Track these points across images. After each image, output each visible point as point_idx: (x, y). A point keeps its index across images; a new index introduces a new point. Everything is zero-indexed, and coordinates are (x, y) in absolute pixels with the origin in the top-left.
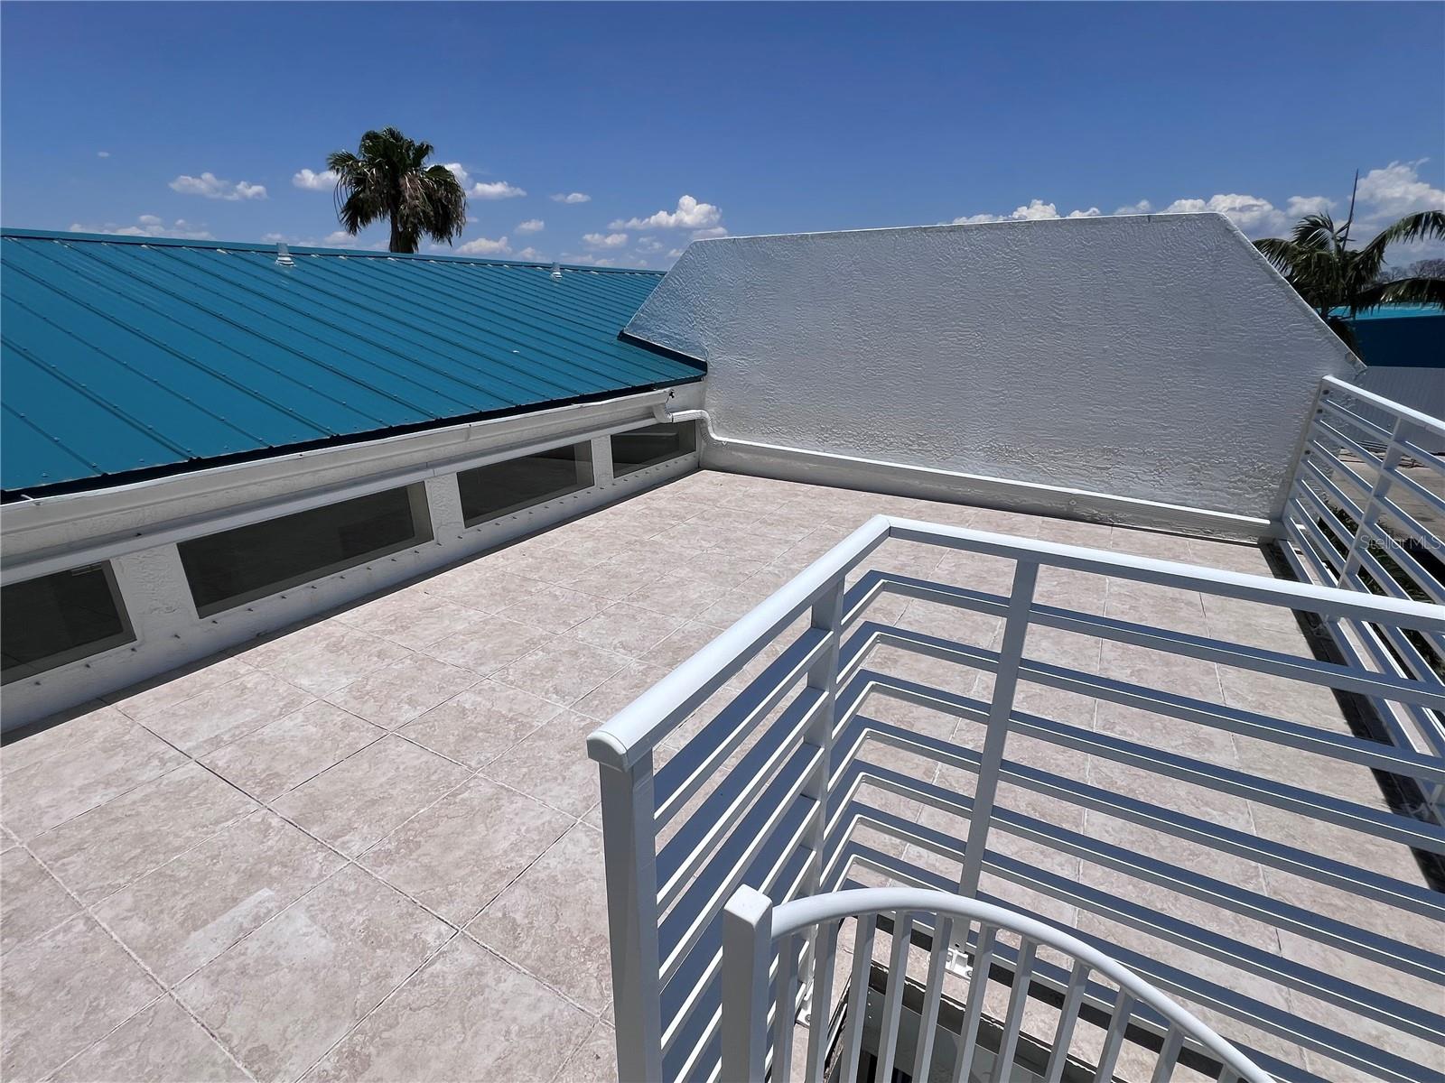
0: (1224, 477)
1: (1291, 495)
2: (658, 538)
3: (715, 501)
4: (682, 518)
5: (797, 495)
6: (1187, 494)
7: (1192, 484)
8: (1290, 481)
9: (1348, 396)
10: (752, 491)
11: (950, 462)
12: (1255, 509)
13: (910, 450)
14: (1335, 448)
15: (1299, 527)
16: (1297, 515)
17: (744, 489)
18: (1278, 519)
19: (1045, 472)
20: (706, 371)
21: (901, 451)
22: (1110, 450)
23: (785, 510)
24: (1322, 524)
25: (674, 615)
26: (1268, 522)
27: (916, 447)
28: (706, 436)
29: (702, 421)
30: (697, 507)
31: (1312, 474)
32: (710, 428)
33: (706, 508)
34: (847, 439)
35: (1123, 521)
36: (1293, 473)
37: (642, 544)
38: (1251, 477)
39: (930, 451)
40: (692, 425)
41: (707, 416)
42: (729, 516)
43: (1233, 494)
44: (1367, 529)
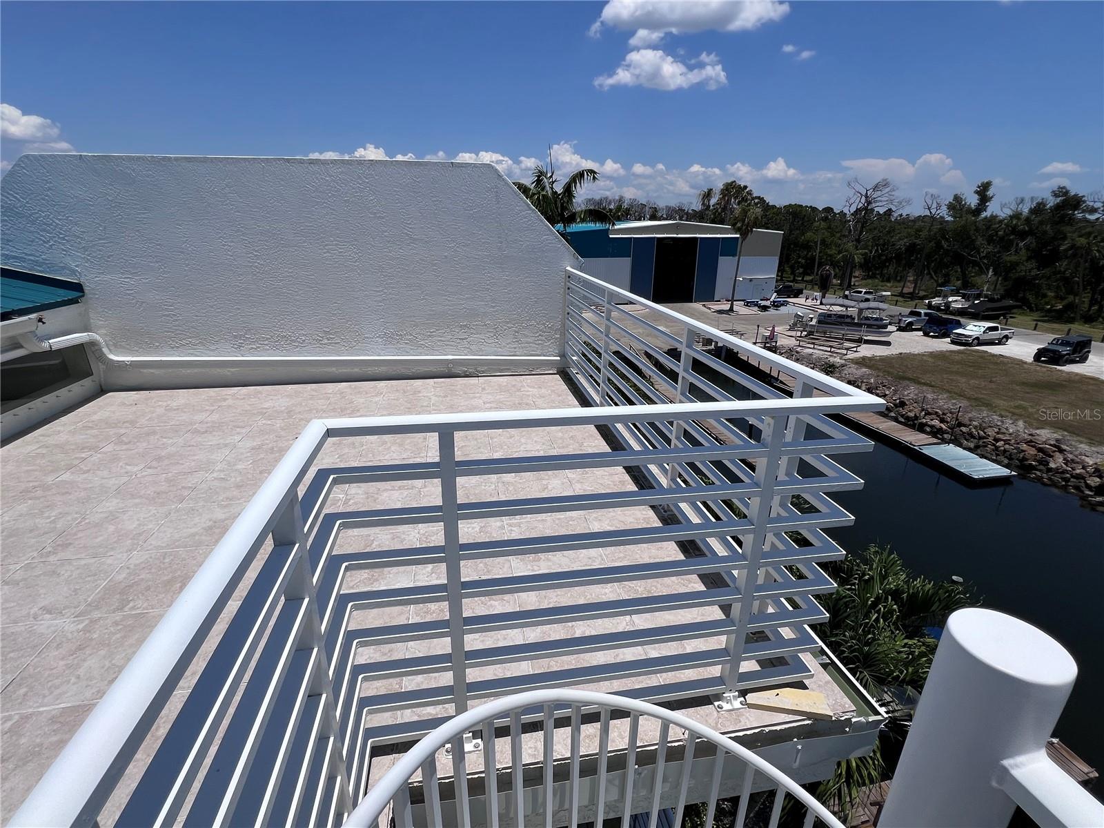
0: (531, 335)
1: (566, 341)
2: (67, 476)
3: (133, 423)
4: (95, 448)
5: (225, 400)
6: (515, 348)
7: (516, 341)
8: (564, 331)
9: (579, 279)
10: (174, 404)
11: (356, 349)
12: (551, 351)
13: (321, 344)
14: (580, 309)
15: (574, 358)
16: (572, 352)
17: (165, 404)
18: (563, 355)
19: (427, 347)
20: (83, 292)
21: (314, 346)
22: (465, 326)
23: (215, 417)
24: (584, 355)
25: (112, 553)
26: (559, 358)
27: (326, 341)
28: (101, 357)
29: (93, 344)
30: (111, 433)
31: (574, 327)
32: (105, 350)
33: (122, 431)
34: (262, 343)
35: (483, 372)
36: (564, 326)
37: (46, 488)
38: (545, 332)
39: (339, 343)
40: (80, 348)
41: (98, 338)
42: (154, 433)
43: (539, 344)
44: (606, 355)
